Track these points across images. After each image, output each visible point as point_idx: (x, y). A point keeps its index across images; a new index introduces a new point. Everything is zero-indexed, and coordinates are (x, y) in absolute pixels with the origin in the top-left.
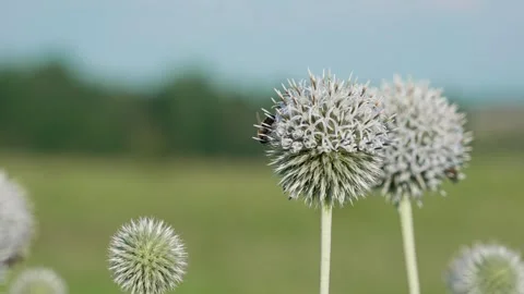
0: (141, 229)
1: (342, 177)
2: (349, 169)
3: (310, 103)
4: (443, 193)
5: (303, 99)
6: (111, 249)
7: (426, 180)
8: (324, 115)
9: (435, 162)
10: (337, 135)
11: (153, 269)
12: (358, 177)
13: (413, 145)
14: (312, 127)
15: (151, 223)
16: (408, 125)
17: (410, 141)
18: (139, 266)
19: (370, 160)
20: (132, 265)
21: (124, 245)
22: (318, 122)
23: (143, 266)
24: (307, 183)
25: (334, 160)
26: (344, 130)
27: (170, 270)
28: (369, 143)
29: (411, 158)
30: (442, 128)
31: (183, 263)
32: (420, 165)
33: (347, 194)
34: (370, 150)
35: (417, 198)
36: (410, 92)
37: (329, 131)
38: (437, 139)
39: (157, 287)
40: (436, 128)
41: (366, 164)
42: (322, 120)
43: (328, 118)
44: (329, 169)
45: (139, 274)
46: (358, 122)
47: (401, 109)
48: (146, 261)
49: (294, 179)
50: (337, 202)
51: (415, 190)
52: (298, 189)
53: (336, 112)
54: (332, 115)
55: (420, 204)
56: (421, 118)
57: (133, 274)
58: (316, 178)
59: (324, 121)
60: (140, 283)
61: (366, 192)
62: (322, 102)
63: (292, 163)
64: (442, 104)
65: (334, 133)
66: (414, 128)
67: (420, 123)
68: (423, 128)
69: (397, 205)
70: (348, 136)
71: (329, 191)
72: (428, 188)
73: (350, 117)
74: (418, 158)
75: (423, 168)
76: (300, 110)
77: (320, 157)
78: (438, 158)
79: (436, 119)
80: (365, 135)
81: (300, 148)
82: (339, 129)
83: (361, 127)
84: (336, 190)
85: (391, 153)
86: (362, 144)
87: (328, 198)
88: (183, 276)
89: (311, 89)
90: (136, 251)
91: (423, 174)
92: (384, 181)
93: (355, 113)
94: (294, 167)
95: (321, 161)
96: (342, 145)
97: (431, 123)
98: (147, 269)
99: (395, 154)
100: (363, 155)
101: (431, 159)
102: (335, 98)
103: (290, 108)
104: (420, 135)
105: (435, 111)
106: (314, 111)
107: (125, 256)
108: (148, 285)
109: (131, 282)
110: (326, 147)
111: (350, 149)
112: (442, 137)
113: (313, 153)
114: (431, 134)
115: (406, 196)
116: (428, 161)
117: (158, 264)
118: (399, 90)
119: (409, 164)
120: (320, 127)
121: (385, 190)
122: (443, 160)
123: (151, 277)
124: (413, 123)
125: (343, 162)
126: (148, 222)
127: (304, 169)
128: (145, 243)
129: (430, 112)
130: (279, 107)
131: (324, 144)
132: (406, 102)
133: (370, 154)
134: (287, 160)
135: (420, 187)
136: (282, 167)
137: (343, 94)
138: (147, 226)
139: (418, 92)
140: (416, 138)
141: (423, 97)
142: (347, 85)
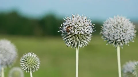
0: (28, 55)
1: (81, 41)
2: (83, 38)
3: (72, 21)
4: (128, 45)
5: (70, 21)
6: (21, 61)
7: (124, 42)
8: (76, 25)
9: (127, 37)
10: (79, 30)
11: (32, 65)
12: (85, 40)
13: (122, 32)
14: (73, 28)
15: (31, 54)
16: (120, 27)
17: (121, 31)
18: (28, 65)
19: (88, 36)
20: (26, 64)
21: (24, 60)
22: (74, 26)
23: (29, 65)
24: (72, 42)
25: (79, 36)
26: (81, 28)
27: (36, 65)
28: (87, 32)
29: (121, 36)
30: (129, 28)
31: (39, 64)
32: (123, 38)
33: (82, 45)
34: (88, 33)
35: (122, 46)
36: (121, 19)
37: (77, 29)
38: (128, 31)
39: (33, 70)
40: (127, 28)
41: (87, 37)
42: (75, 26)
43: (77, 25)
44: (77, 39)
45: (28, 67)
46: (85, 26)
47: (119, 23)
48: (30, 63)
49: (69, 41)
50: (80, 47)
51: (121, 44)
52: (70, 44)
53: (79, 24)
54: (78, 25)
55: (122, 48)
56: (124, 26)
57: (26, 67)
58: (74, 41)
59: (76, 26)
60: (28, 69)
61: (87, 44)
62: (75, 21)
63: (68, 37)
64: (129, 23)
65: (78, 29)
66: (122, 28)
67: (124, 27)
68: (124, 28)
69: (116, 48)
70: (82, 30)
71: (78, 44)
72: (125, 44)
73: (82, 25)
74: (123, 36)
75: (124, 38)
76: (70, 24)
77: (75, 35)
78: (128, 36)
79: (128, 26)
80: (87, 29)
81: (70, 33)
82: (80, 28)
83: (85, 27)
84: (79, 44)
85: (116, 34)
86: (86, 32)
87: (77, 46)
88: (39, 67)
89: (72, 18)
90: (27, 61)
91: (124, 40)
92: (113, 41)
93: (84, 24)
94: (68, 38)
95: (75, 36)
96: (80, 32)
97: (126, 27)
98: (30, 65)
99: (117, 34)
100: (86, 35)
101: (126, 36)
102: (79, 20)
103: (67, 23)
104: (123, 30)
105: (128, 24)
106: (73, 24)
107: (24, 62)
108: (30, 69)
109: (26, 69)
110: (76, 33)
111: (83, 33)
112: (129, 31)
113: (73, 34)
114: (126, 30)
115: (119, 46)
116: (125, 37)
117: (33, 64)
118: (118, 18)
119: (120, 37)
120: (75, 28)
121: (113, 44)
122: (129, 37)
123: (31, 67)
124: (122, 27)
125: (81, 37)
126: (30, 53)
127: (71, 39)
128: (29, 59)
129: (126, 24)
130: (64, 23)
131: (76, 32)
132: (120, 21)
133: (88, 34)
134: (67, 36)
135: (122, 43)
136: (65, 38)
137: (81, 19)
138: (30, 54)
139: (123, 19)
140: (123, 31)
141: (125, 20)
142: (82, 17)
